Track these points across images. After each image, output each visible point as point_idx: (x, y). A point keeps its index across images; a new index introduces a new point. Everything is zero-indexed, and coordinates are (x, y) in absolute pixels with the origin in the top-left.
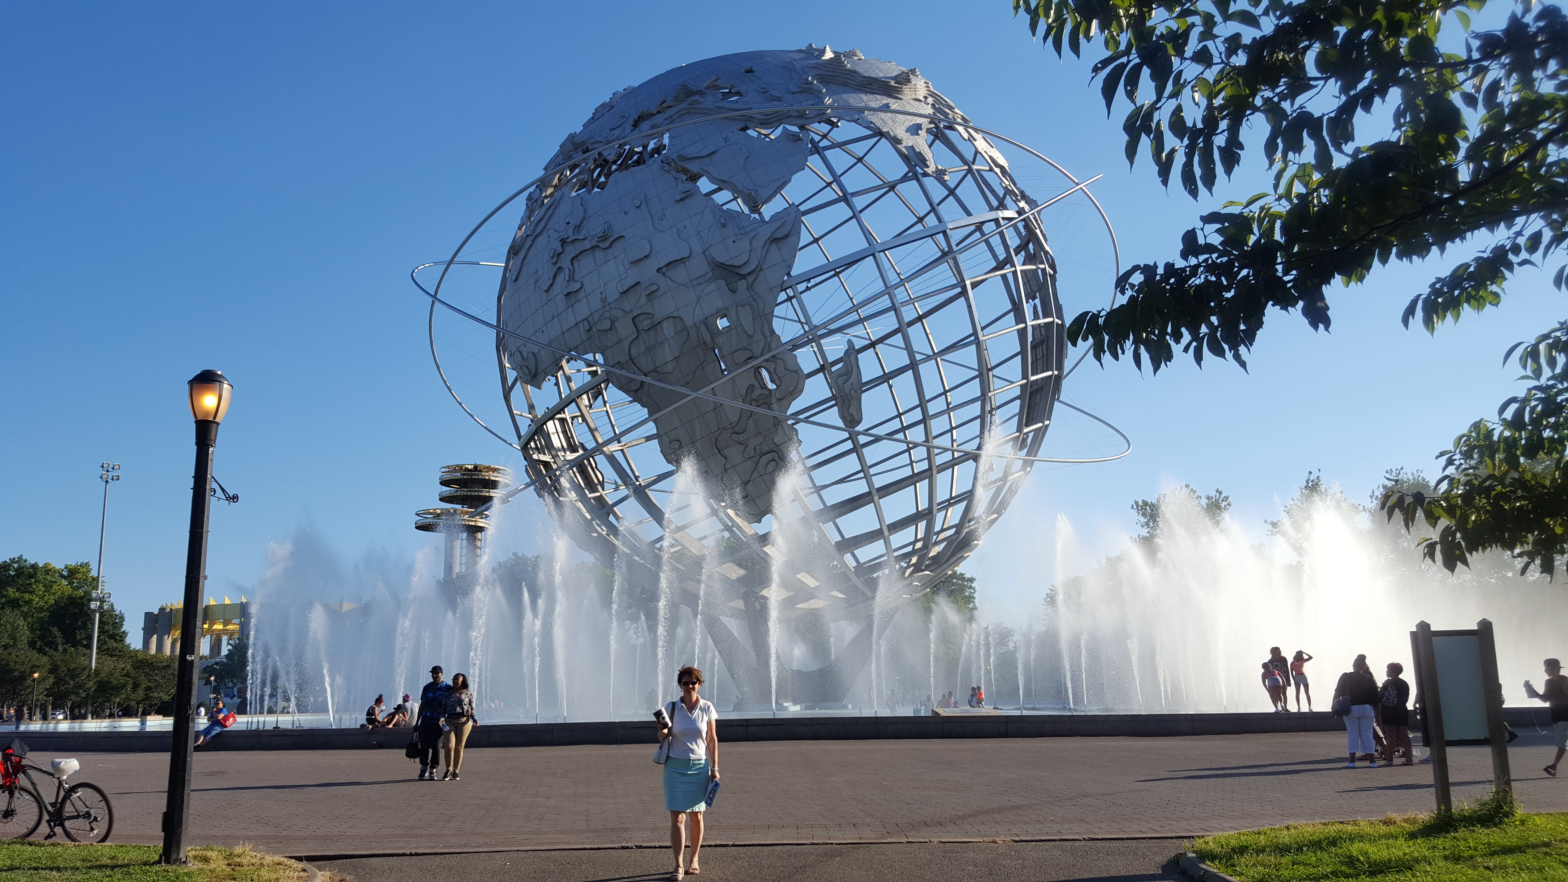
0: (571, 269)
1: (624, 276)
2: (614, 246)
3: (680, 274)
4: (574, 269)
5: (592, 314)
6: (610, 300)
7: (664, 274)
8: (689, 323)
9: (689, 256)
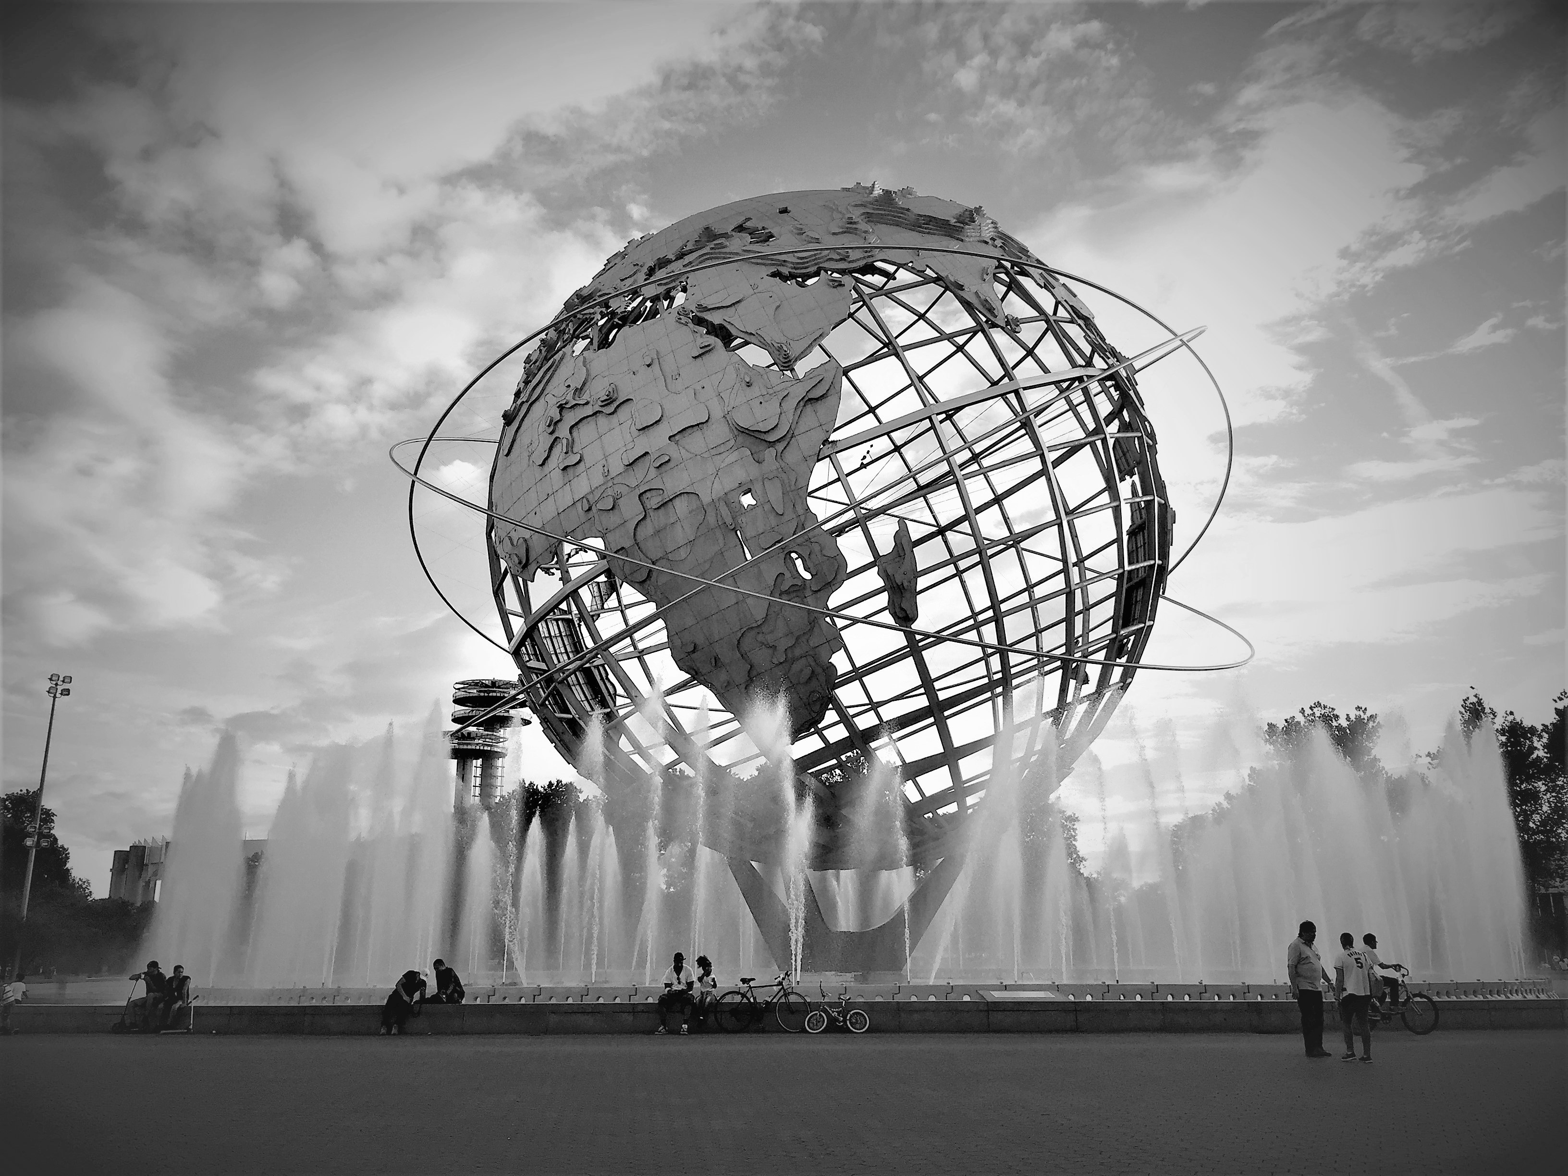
0: (570, 439)
1: (631, 445)
2: (620, 410)
3: (696, 442)
4: (573, 440)
5: (592, 492)
6: (613, 474)
7: (677, 443)
8: (706, 499)
9: (707, 421)
